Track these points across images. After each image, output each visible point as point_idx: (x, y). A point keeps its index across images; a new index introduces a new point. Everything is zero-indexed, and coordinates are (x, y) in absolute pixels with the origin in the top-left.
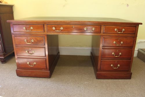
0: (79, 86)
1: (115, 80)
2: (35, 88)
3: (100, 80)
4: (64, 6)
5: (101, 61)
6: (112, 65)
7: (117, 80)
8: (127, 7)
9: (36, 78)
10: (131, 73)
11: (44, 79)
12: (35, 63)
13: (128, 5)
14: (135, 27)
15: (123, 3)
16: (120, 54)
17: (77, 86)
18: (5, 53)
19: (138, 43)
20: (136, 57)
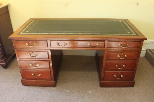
0: (83, 96)
1: (118, 88)
2: (42, 99)
3: (103, 88)
4: (66, 5)
5: (105, 72)
6: (115, 76)
7: (120, 88)
8: (137, 5)
9: (41, 87)
10: (134, 83)
11: (49, 88)
12: (40, 74)
13: (138, 4)
14: (140, 42)
15: (133, 2)
16: (124, 66)
18: (5, 59)
19: (147, 43)
20: (143, 57)
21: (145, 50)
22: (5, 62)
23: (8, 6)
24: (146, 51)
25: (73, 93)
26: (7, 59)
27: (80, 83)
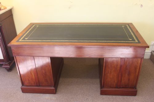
0: (87, 99)
4: (70, 8)
13: (142, 6)
15: (137, 4)
17: (86, 98)
18: (10, 62)
19: (151, 45)
20: (148, 59)
21: (150, 51)
22: (9, 65)
23: (12, 10)
24: (151, 53)
25: (77, 96)
26: (11, 62)
27: (84, 86)
